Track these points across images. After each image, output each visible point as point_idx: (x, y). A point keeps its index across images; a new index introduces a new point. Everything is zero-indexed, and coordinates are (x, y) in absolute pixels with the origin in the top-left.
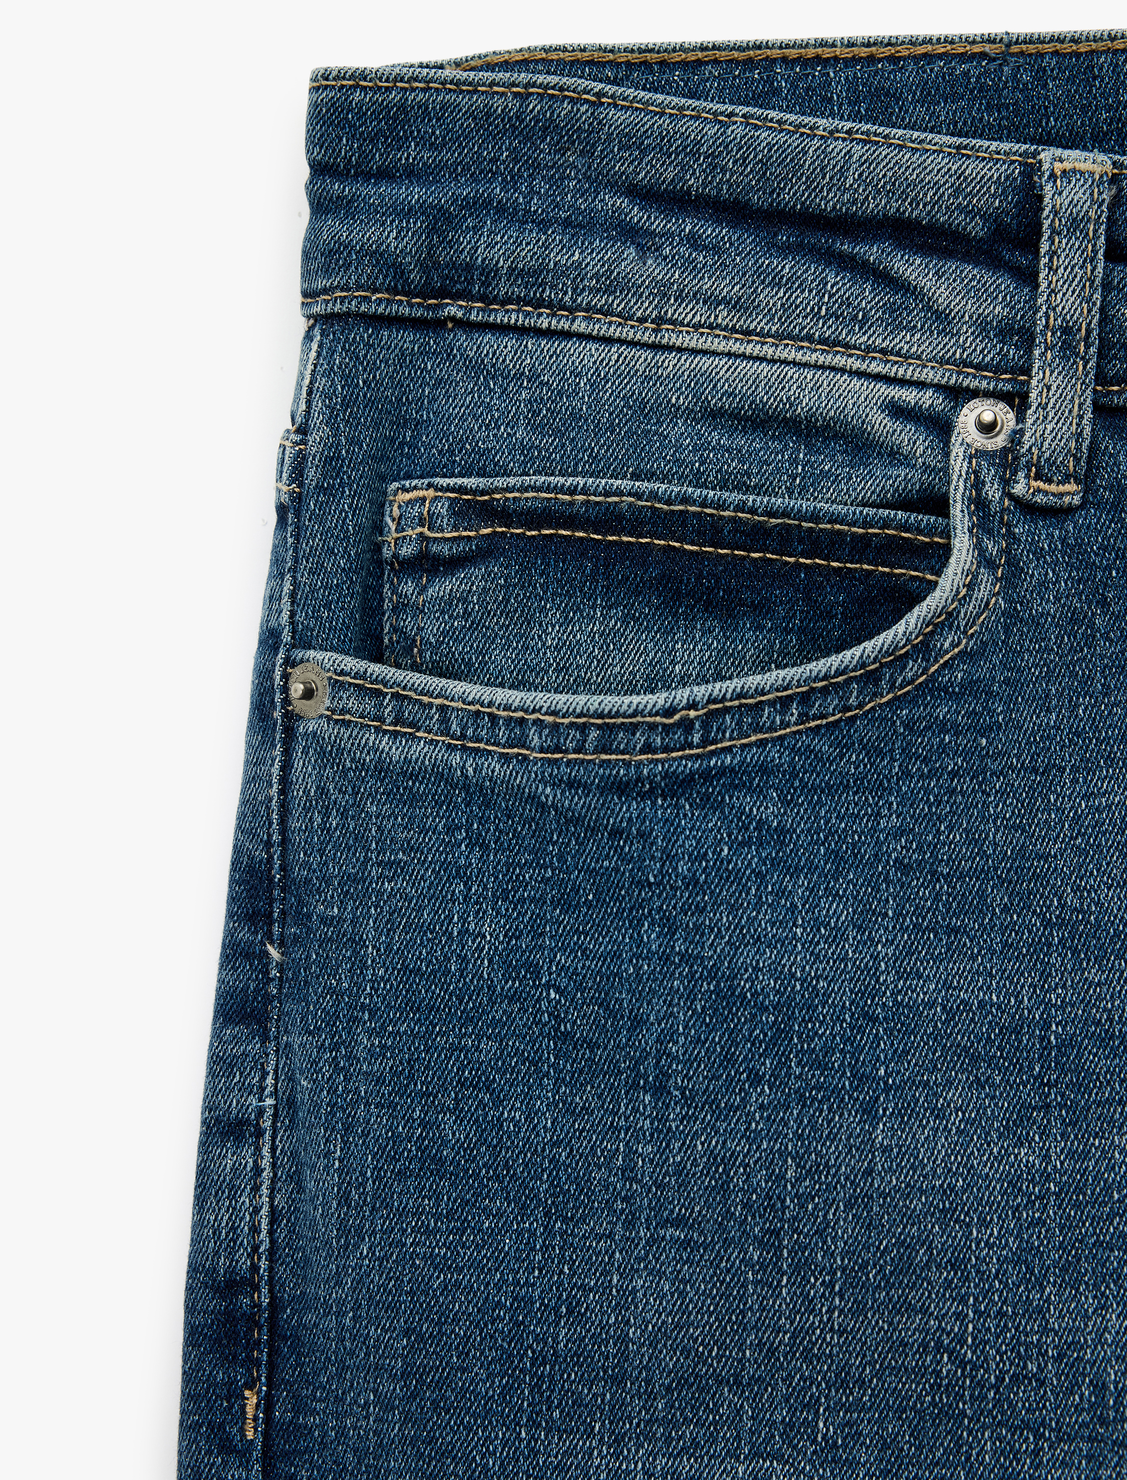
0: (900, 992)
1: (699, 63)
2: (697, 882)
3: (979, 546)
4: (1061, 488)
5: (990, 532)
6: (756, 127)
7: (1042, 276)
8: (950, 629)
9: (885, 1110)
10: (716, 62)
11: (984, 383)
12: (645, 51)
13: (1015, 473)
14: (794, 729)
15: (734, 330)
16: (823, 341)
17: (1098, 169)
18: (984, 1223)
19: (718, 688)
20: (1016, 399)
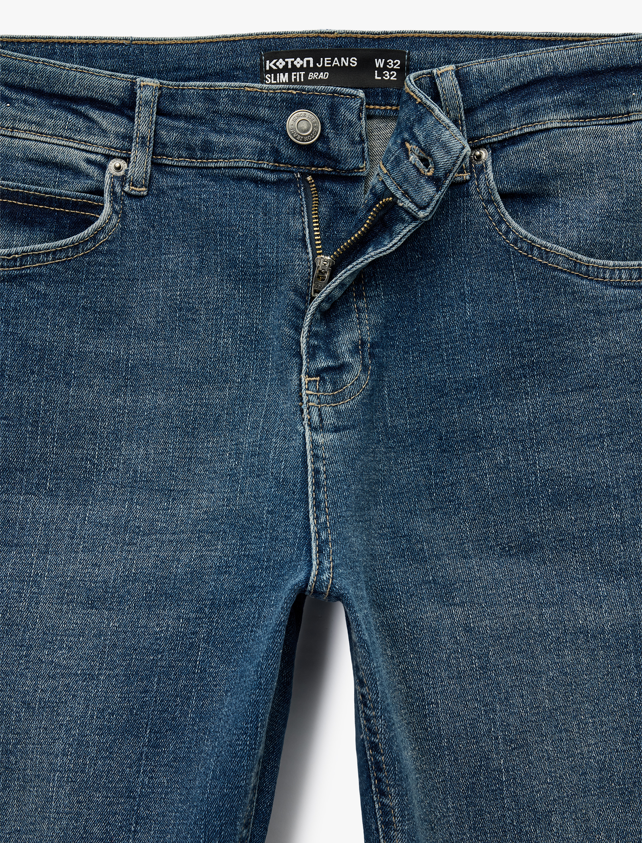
0: (81, 348)
1: (30, 42)
2: (17, 309)
3: (113, 207)
4: (140, 189)
5: (117, 203)
6: (46, 65)
7: (136, 119)
8: (103, 233)
9: (73, 384)
10: (36, 42)
11: (117, 154)
12: (12, 38)
13: (125, 184)
14: (51, 262)
15: (37, 132)
16: (66, 137)
17: (155, 85)
18: (103, 421)
19: (25, 248)
20: (127, 159)
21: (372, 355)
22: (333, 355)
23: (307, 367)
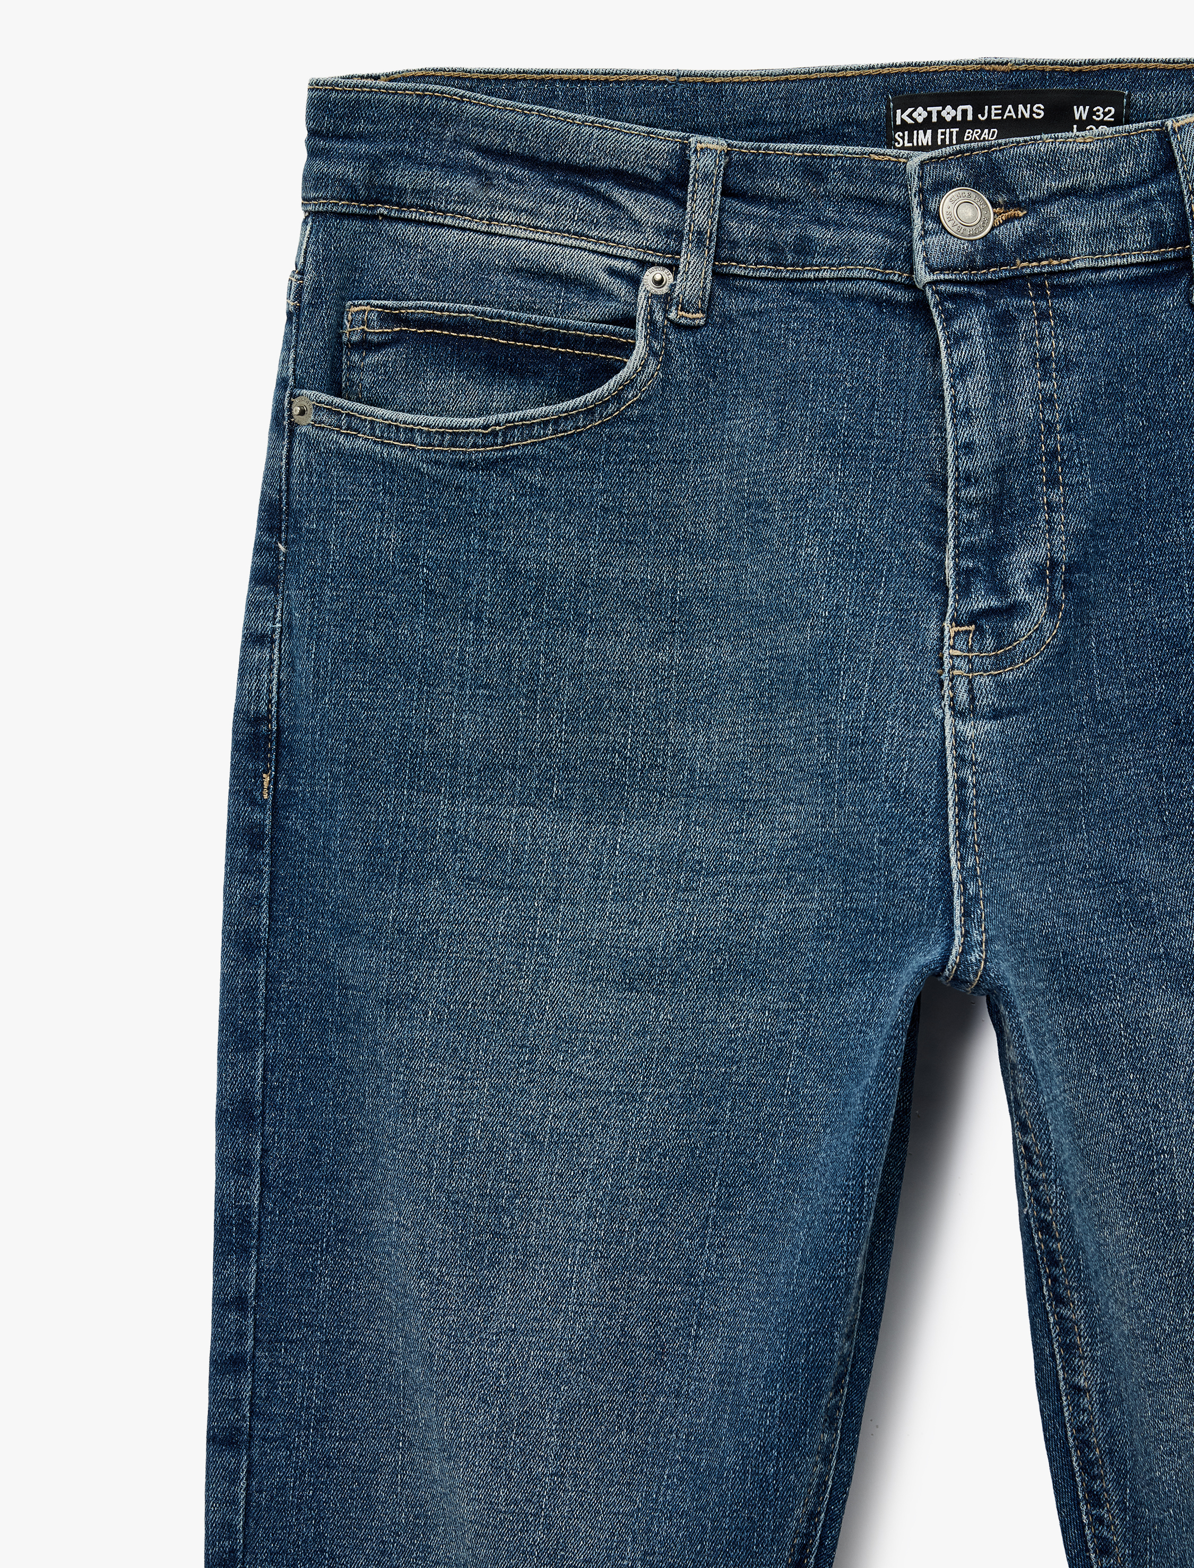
0: (600, 572)
1: (516, 80)
2: (499, 514)
3: (650, 346)
4: (694, 316)
5: (656, 338)
6: (544, 118)
7: (688, 203)
8: (632, 387)
9: (590, 631)
10: (525, 79)
11: (657, 259)
12: (487, 73)
13: (670, 307)
14: (550, 437)
15: (529, 226)
16: (575, 234)
17: (719, 148)
18: (638, 689)
19: (511, 415)
20: (673, 268)
21: (1067, 585)
22: (1000, 588)
23: (955, 609)
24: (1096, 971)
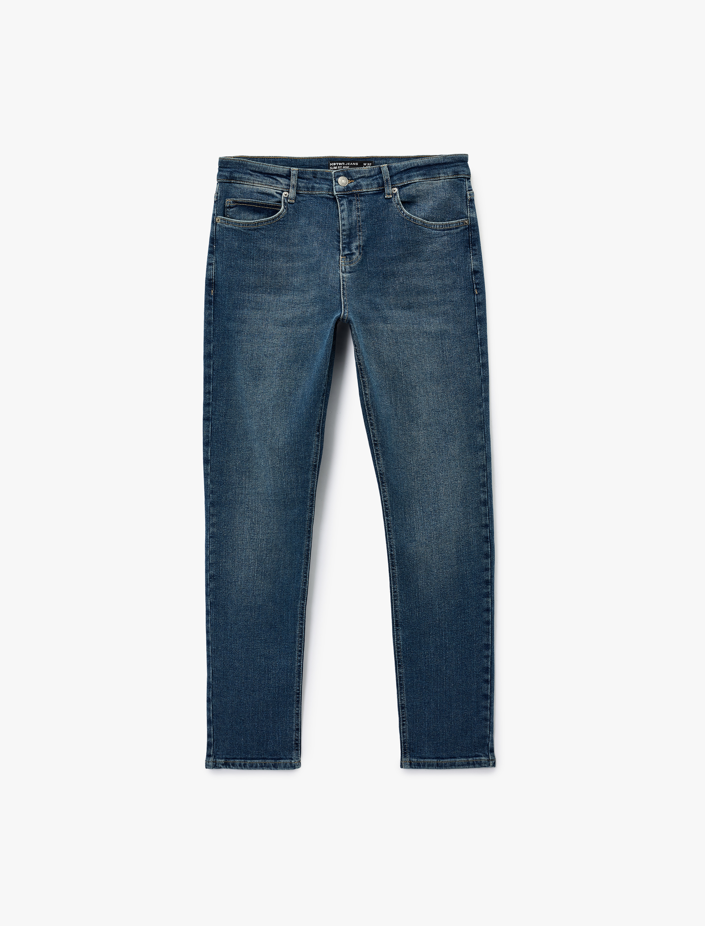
0: (276, 250)
2: (257, 239)
3: (284, 207)
4: (292, 201)
5: (285, 205)
6: (262, 165)
7: (291, 180)
8: (281, 215)
9: (274, 261)
11: (285, 190)
13: (288, 199)
14: (266, 224)
15: (261, 184)
16: (270, 185)
17: (296, 170)
18: (284, 271)
19: (261, 220)
20: (288, 192)
21: (363, 249)
22: (350, 250)
23: (342, 254)
24: (369, 319)
